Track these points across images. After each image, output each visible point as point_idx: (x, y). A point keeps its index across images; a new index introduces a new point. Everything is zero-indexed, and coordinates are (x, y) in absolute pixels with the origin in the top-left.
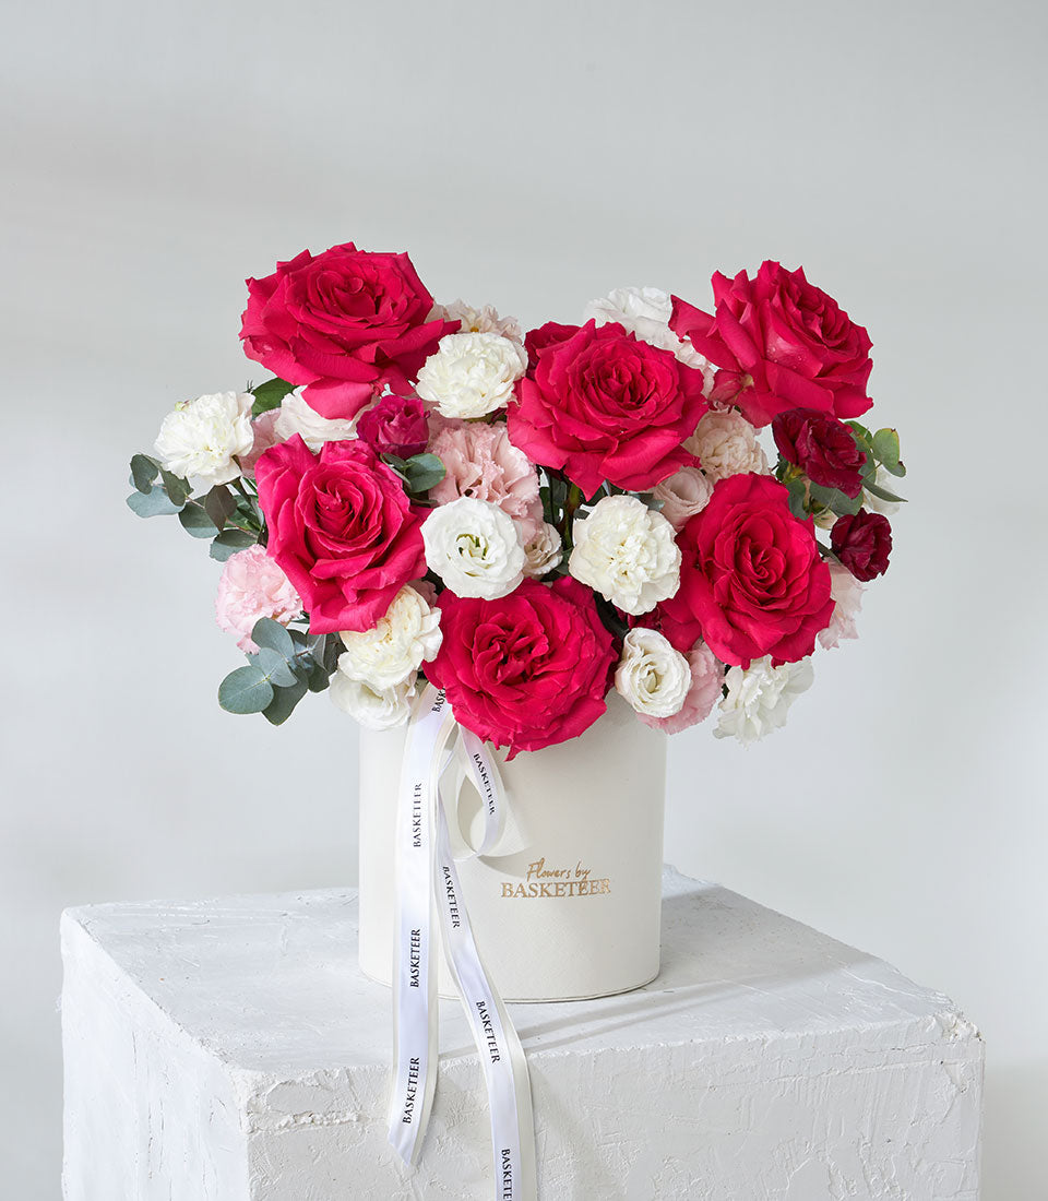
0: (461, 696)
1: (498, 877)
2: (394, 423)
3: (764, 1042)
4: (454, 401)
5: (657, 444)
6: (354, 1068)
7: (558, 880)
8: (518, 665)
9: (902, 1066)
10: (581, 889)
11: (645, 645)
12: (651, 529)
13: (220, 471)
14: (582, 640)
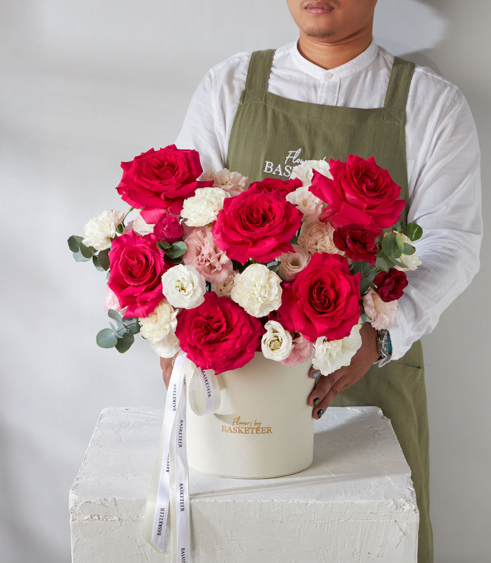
1: (221, 423)
2: (165, 229)
5: (270, 243)
6: (117, 498)
7: (246, 426)
9: (375, 521)
10: (257, 431)
11: (274, 329)
12: (268, 280)
13: (102, 245)
14: (243, 325)
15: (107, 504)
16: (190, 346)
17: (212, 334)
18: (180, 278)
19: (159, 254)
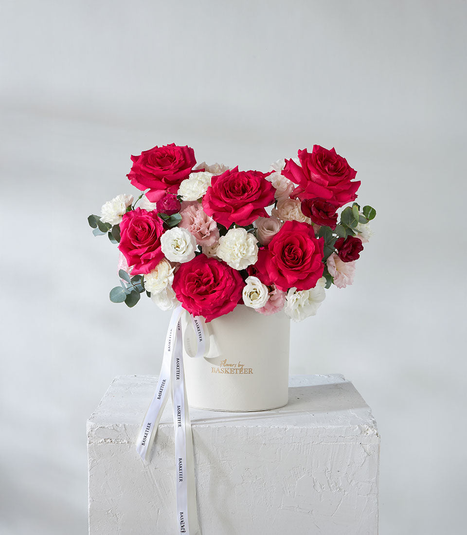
0: (181, 298)
1: (211, 365)
3: (286, 429)
4: (186, 195)
5: (248, 209)
6: (127, 425)
7: (231, 367)
8: (204, 288)
10: (240, 372)
11: (253, 283)
12: (247, 240)
13: (115, 220)
14: (227, 280)
15: (118, 429)
16: (184, 297)
17: (202, 287)
18: (175, 238)
19: (160, 222)
